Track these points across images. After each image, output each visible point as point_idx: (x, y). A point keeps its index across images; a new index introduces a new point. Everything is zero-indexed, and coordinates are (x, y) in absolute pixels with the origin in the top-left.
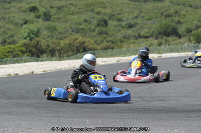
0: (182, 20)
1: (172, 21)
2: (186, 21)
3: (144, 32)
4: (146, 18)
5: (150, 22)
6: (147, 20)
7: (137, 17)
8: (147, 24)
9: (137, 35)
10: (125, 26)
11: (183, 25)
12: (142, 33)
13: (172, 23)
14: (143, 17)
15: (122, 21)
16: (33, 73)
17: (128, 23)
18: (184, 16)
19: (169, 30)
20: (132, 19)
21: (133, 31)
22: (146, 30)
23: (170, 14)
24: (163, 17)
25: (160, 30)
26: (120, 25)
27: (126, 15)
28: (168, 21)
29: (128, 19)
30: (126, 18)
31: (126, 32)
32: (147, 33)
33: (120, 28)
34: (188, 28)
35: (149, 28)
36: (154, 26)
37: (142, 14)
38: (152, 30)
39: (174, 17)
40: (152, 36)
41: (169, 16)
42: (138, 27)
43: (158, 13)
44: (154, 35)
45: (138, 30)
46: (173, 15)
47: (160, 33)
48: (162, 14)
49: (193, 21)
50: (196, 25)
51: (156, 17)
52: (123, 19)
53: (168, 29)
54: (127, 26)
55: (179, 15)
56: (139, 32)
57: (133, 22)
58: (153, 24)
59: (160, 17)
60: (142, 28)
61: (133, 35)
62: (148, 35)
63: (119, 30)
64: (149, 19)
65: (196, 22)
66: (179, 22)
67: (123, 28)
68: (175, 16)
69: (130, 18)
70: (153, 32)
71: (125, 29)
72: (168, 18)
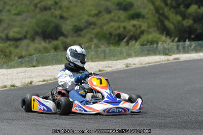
0: (65, 15)
2: (72, 16)
3: (14, 32)
4: (14, 12)
6: (15, 14)
11: (68, 22)
13: (53, 19)
14: (9, 11)
18: (68, 8)
22: (16, 29)
23: (48, 6)
24: (38, 10)
25: (37, 29)
32: (18, 33)
34: (75, 26)
36: (27, 23)
37: (8, 8)
38: (26, 29)
39: (53, 10)
44: (28, 36)
45: (5, 29)
46: (52, 7)
47: (36, 33)
49: (80, 15)
50: (87, 22)
51: (28, 11)
56: (6, 32)
58: (25, 20)
59: (34, 11)
60: (10, 26)
64: (18, 14)
65: (86, 17)
66: (62, 17)
68: (55, 9)
70: (27, 32)
72: (45, 13)
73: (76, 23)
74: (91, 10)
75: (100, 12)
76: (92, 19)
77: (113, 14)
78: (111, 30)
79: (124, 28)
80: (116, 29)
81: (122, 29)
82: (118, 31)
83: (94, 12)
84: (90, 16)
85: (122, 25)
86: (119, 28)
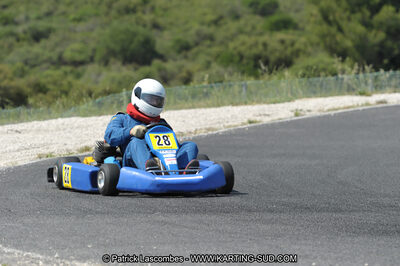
73: (180, 36)
74: (205, 14)
75: (221, 18)
76: (207, 30)
77: (242, 22)
78: (242, 49)
79: (265, 45)
80: (251, 47)
81: (261, 47)
82: (255, 51)
83: (210, 17)
84: (202, 24)
85: (262, 39)
86: (256, 44)
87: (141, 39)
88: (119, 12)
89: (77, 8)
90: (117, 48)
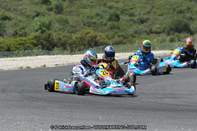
1: (184, 18)
5: (162, 18)
7: (149, 13)
8: (159, 20)
9: (148, 30)
10: (136, 21)
12: (154, 29)
15: (134, 16)
16: (45, 66)
17: (140, 18)
19: (180, 27)
20: (144, 14)
21: (145, 26)
26: (132, 20)
27: (138, 10)
28: (180, 17)
29: (140, 14)
30: (138, 13)
31: (138, 28)
33: (132, 22)
35: (161, 24)
40: (164, 32)
41: (181, 12)
42: (150, 22)
43: (170, 9)
48: (174, 10)
52: (135, 14)
53: (180, 25)
54: (139, 21)
55: (191, 12)
57: (145, 17)
61: (144, 30)
62: (160, 31)
63: (131, 25)
67: (135, 23)
69: (142, 13)
71: (137, 24)
87: (184, 24)
88: (178, 13)
89: (160, 10)
90: (174, 27)
